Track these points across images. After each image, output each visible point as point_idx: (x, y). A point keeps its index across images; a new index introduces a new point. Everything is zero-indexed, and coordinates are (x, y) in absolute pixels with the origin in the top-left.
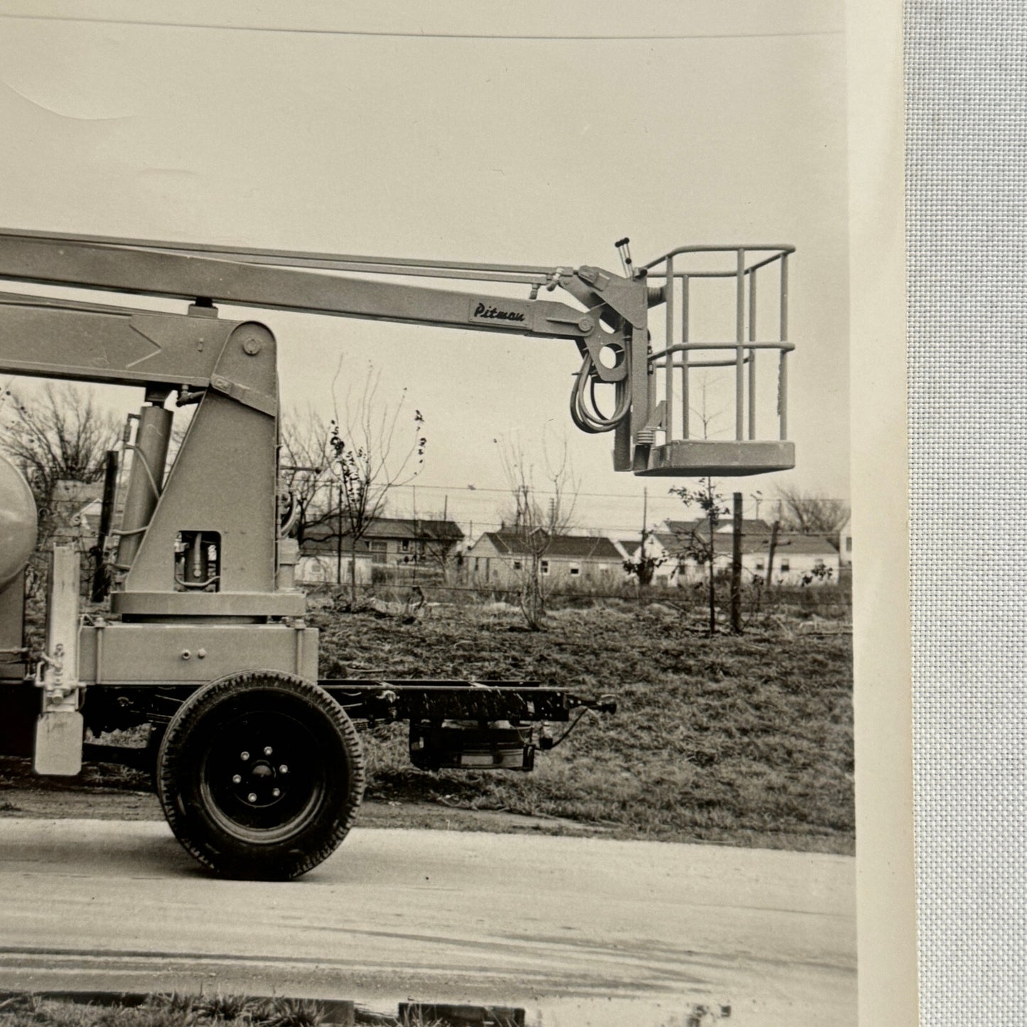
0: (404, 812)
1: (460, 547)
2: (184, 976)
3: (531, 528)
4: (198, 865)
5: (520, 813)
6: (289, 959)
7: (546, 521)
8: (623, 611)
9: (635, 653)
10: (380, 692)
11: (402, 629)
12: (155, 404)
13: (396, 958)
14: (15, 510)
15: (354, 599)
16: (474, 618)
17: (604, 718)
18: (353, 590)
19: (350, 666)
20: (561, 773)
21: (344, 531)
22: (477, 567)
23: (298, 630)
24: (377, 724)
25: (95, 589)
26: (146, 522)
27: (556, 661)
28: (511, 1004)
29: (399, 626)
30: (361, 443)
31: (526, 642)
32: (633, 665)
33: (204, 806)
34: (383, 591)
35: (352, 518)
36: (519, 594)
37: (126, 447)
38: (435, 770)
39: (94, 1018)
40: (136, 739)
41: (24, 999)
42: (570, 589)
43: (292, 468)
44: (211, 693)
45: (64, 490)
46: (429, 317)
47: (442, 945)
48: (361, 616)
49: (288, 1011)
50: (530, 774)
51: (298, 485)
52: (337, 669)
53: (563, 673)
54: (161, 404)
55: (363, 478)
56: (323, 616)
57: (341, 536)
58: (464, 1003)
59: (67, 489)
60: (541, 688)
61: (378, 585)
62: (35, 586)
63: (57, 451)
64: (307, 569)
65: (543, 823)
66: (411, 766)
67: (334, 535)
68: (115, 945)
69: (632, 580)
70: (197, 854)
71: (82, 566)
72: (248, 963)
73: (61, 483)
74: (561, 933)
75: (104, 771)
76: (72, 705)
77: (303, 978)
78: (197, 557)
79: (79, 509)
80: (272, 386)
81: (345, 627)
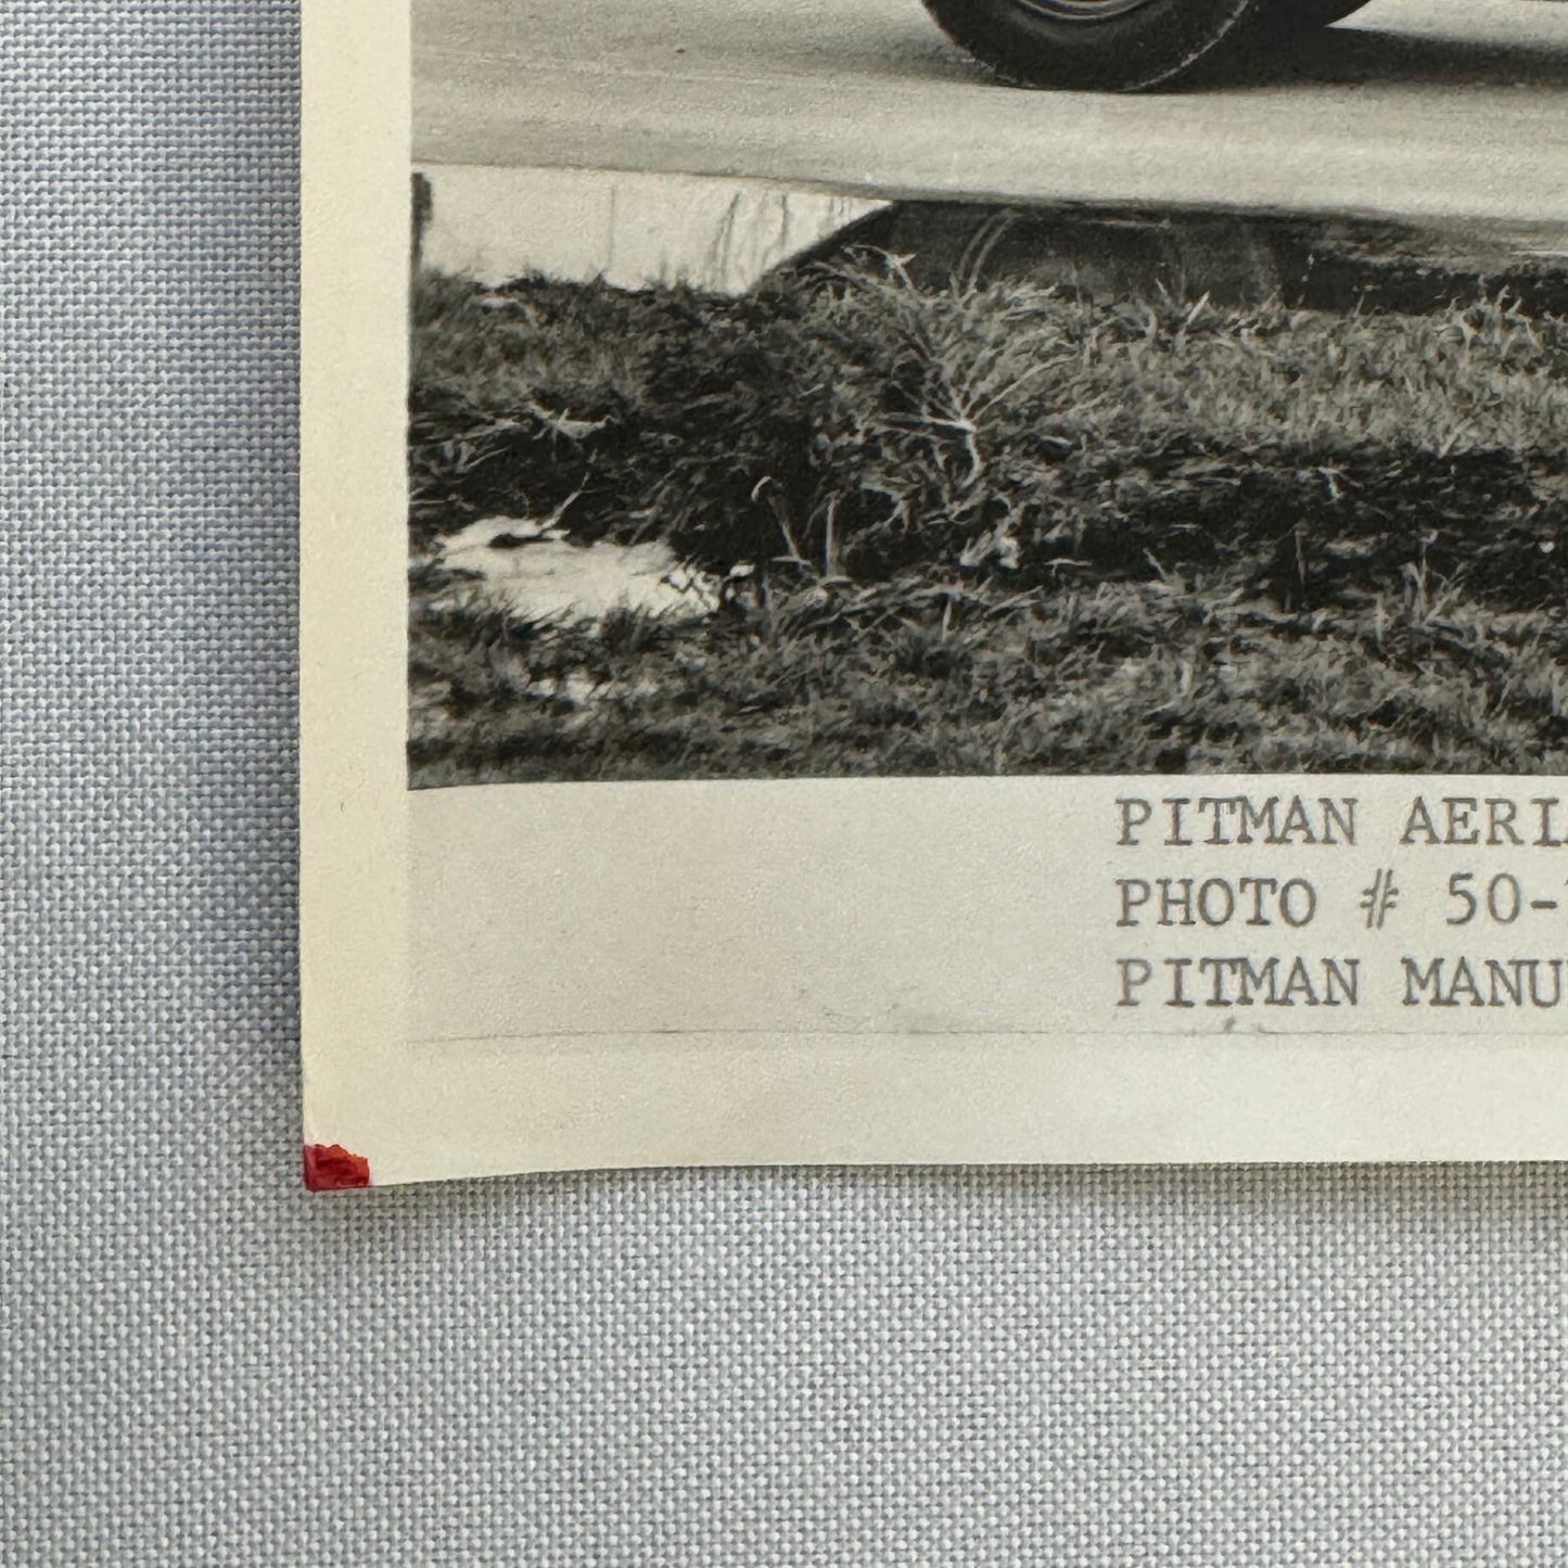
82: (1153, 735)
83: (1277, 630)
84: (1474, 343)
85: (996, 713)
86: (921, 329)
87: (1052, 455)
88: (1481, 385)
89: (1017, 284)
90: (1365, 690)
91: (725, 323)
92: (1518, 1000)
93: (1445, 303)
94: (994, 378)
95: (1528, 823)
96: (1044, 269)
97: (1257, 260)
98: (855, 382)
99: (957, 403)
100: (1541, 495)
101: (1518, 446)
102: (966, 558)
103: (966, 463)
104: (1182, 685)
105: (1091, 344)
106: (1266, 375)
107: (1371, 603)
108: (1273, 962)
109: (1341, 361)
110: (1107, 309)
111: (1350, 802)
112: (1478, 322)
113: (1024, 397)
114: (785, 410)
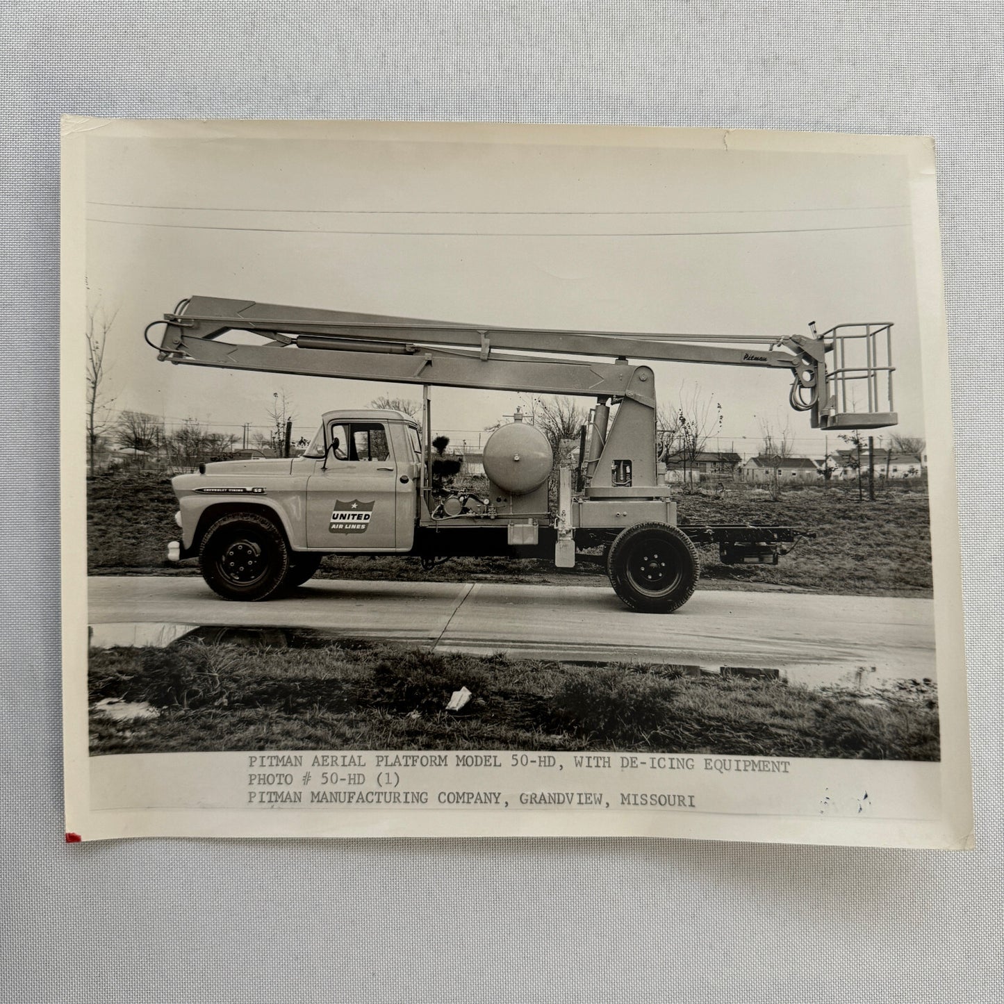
0: (719, 583)
1: (740, 465)
2: (624, 655)
3: (773, 455)
4: (627, 607)
5: (773, 583)
6: (670, 648)
7: (780, 452)
8: (818, 492)
9: (824, 511)
10: (705, 530)
11: (715, 502)
12: (601, 404)
13: (719, 647)
14: (543, 452)
15: (692, 489)
16: (747, 496)
17: (811, 540)
18: (691, 485)
19: (691, 519)
20: (791, 565)
21: (686, 458)
22: (748, 473)
23: (667, 503)
24: (705, 544)
25: (578, 486)
26: (599, 456)
27: (787, 515)
28: (772, 668)
29: (713, 500)
30: (693, 419)
31: (772, 507)
32: (824, 516)
33: (629, 581)
34: (705, 485)
35: (690, 452)
36: (768, 485)
37: (589, 424)
38: (732, 565)
39: (585, 672)
40: (598, 551)
41: (555, 664)
42: (792, 482)
43: (662, 431)
44: (629, 531)
45: (564, 443)
46: (723, 361)
47: (739, 642)
48: (695, 496)
49: (670, 670)
50: (777, 566)
51: (665, 439)
52: (685, 520)
53: (790, 520)
54: (605, 404)
55: (694, 434)
56: (678, 497)
57: (685, 461)
58: (750, 667)
60: (780, 527)
61: (703, 482)
62: (553, 485)
63: (561, 426)
64: (671, 476)
65: (784, 588)
66: (721, 563)
67: (682, 460)
68: (593, 641)
69: (821, 477)
70: (626, 601)
71: (572, 476)
72: (651, 649)
73: (562, 440)
74: (794, 636)
75: (585, 566)
76: (569, 537)
77: (677, 656)
78: (622, 472)
79: (570, 451)
80: (653, 395)
81: (688, 501)
82: (257, 742)
83: (285, 719)
84: (330, 655)
85: (221, 737)
86: (206, 654)
87: (235, 681)
88: (332, 664)
89: (228, 643)
90: (305, 732)
91: (161, 654)
92: (336, 801)
94: (222, 664)
95: (340, 761)
96: (234, 640)
97: (282, 637)
98: (191, 666)
99: (214, 670)
100: (344, 688)
101: (339, 677)
102: (216, 704)
103: (216, 683)
104: (264, 731)
105: (244, 656)
106: (284, 662)
107: (306, 713)
108: (283, 793)
109: (300, 659)
110: (248, 649)
111: (301, 757)
112: (331, 650)
113: (229, 668)
114: (175, 672)
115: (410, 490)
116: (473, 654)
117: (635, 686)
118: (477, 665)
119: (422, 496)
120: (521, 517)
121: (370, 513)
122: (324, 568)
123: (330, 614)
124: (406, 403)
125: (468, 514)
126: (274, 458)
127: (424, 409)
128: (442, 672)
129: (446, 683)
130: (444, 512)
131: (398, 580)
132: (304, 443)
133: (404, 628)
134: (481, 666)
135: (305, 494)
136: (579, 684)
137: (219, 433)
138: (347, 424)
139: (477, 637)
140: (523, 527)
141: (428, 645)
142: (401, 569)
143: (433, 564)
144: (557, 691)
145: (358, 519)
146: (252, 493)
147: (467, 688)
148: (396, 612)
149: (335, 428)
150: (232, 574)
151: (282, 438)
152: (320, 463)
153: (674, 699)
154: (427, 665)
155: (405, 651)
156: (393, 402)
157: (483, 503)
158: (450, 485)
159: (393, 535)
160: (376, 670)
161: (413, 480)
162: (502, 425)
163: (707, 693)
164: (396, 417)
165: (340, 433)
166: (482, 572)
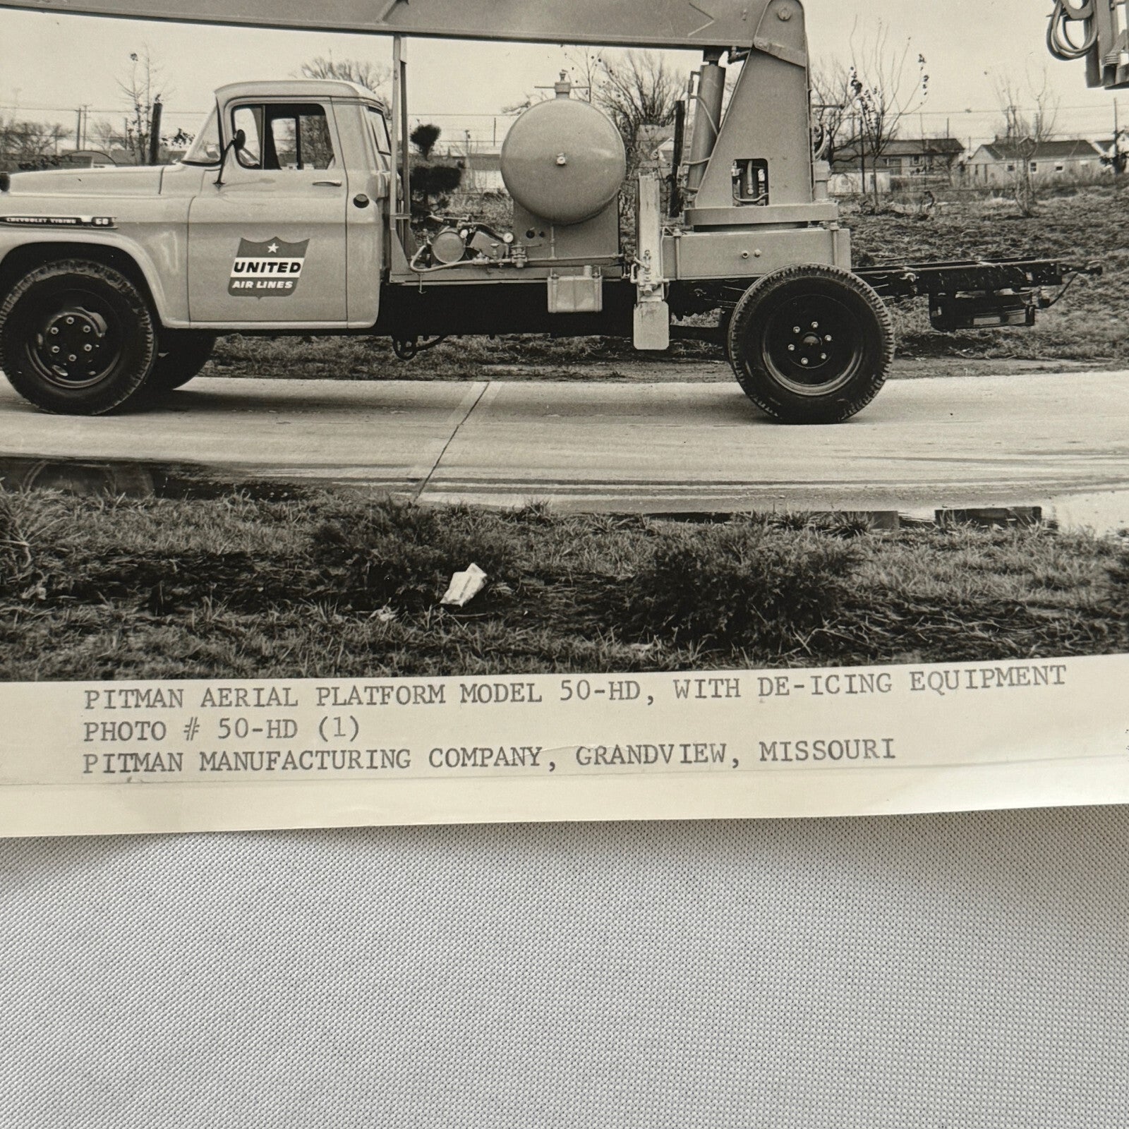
0: (928, 365)
1: (961, 158)
2: (760, 499)
3: (1020, 138)
4: (765, 414)
5: (1026, 358)
6: (843, 482)
7: (1032, 132)
8: (1104, 194)
9: (1116, 227)
10: (903, 274)
11: (918, 225)
12: (711, 62)
13: (931, 475)
14: (608, 148)
15: (877, 204)
16: (976, 212)
17: (1092, 279)
18: (876, 198)
19: (876, 256)
20: (1059, 325)
21: (865, 152)
22: (977, 172)
23: (833, 231)
24: (902, 299)
25: (672, 207)
26: (709, 154)
27: (1049, 239)
28: (1029, 504)
29: (915, 222)
30: (875, 83)
31: (1022, 227)
32: (1115, 236)
33: (767, 370)
34: (901, 196)
35: (871, 141)
36: (1014, 190)
37: (690, 97)
38: (953, 331)
39: (691, 532)
40: (710, 320)
41: (636, 519)
42: (1056, 182)
43: (821, 106)
44: (767, 283)
45: (645, 132)
47: (967, 464)
48: (883, 217)
49: (845, 521)
50: (1032, 328)
51: (827, 119)
52: (866, 259)
53: (1055, 248)
54: (716, 63)
55: (878, 110)
56: (853, 219)
57: (863, 156)
58: (990, 506)
59: (647, 131)
60: (1037, 261)
61: (895, 193)
62: (627, 207)
63: (639, 103)
64: (838, 184)
65: (1046, 365)
66: (932, 329)
67: (858, 156)
68: (704, 477)
69: (1109, 169)
71: (661, 190)
72: (810, 487)
73: (642, 127)
74: (1067, 447)
75: (687, 346)
76: (659, 296)
77: (855, 496)
78: (750, 179)
79: (656, 147)
80: (802, 44)
81: (872, 225)
82: (100, 665)
83: (152, 623)
84: (232, 511)
85: (35, 656)
86: (7, 506)
87: (60, 555)
88: (235, 527)
89: (47, 488)
90: (187, 646)
92: (246, 768)
93: (220, 495)
94: (37, 525)
95: (252, 698)
96: (59, 483)
97: (145, 481)
99: (21, 535)
100: (258, 569)
101: (249, 550)
102: (24, 596)
103: (24, 558)
104: (112, 646)
105: (77, 512)
106: (148, 524)
107: (190, 612)
108: (148, 755)
109: (179, 518)
110: (84, 499)
111: (181, 691)
112: (233, 502)
113: (49, 532)
115: (371, 220)
116: (488, 506)
117: (782, 553)
118: (495, 525)
119: (393, 229)
120: (570, 263)
121: (300, 261)
122: (220, 357)
123: (232, 439)
124: (362, 68)
125: (475, 261)
126: (131, 164)
127: (396, 78)
128: (432, 538)
129: (440, 558)
130: (433, 256)
131: (352, 378)
132: (184, 140)
133: (364, 463)
134: (504, 527)
135: (185, 227)
136: (680, 553)
137: (34, 121)
138: (260, 106)
139: (496, 476)
140: (574, 282)
141: (408, 491)
142: (357, 359)
143: (415, 349)
144: (640, 567)
145: (279, 271)
146: (92, 225)
147: (479, 566)
148: (351, 434)
149: (238, 113)
150: (55, 367)
151: (144, 130)
152: (213, 175)
153: (853, 571)
154: (405, 528)
155: (365, 502)
156: (341, 66)
157: (502, 240)
158: (443, 210)
159: (342, 299)
160: (315, 536)
161: (378, 201)
162: (533, 102)
163: (912, 558)
164: (344, 92)
165: (246, 121)
166: (502, 361)
